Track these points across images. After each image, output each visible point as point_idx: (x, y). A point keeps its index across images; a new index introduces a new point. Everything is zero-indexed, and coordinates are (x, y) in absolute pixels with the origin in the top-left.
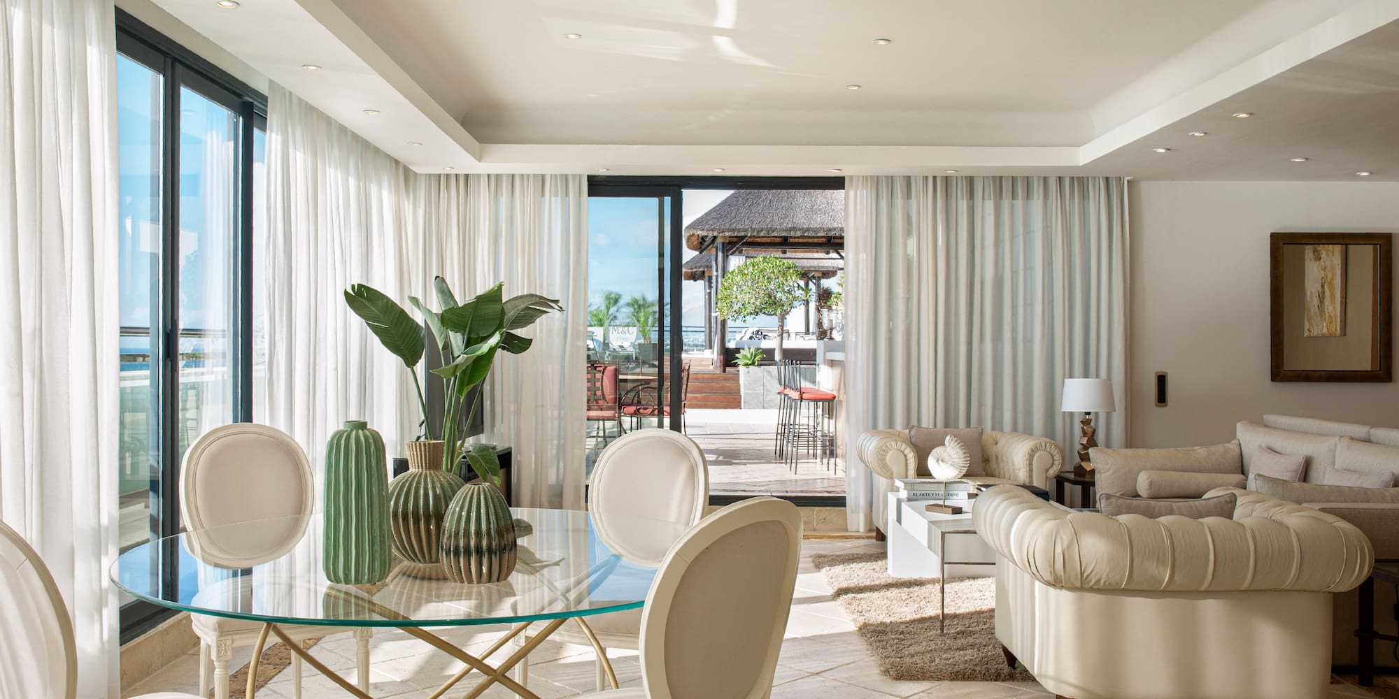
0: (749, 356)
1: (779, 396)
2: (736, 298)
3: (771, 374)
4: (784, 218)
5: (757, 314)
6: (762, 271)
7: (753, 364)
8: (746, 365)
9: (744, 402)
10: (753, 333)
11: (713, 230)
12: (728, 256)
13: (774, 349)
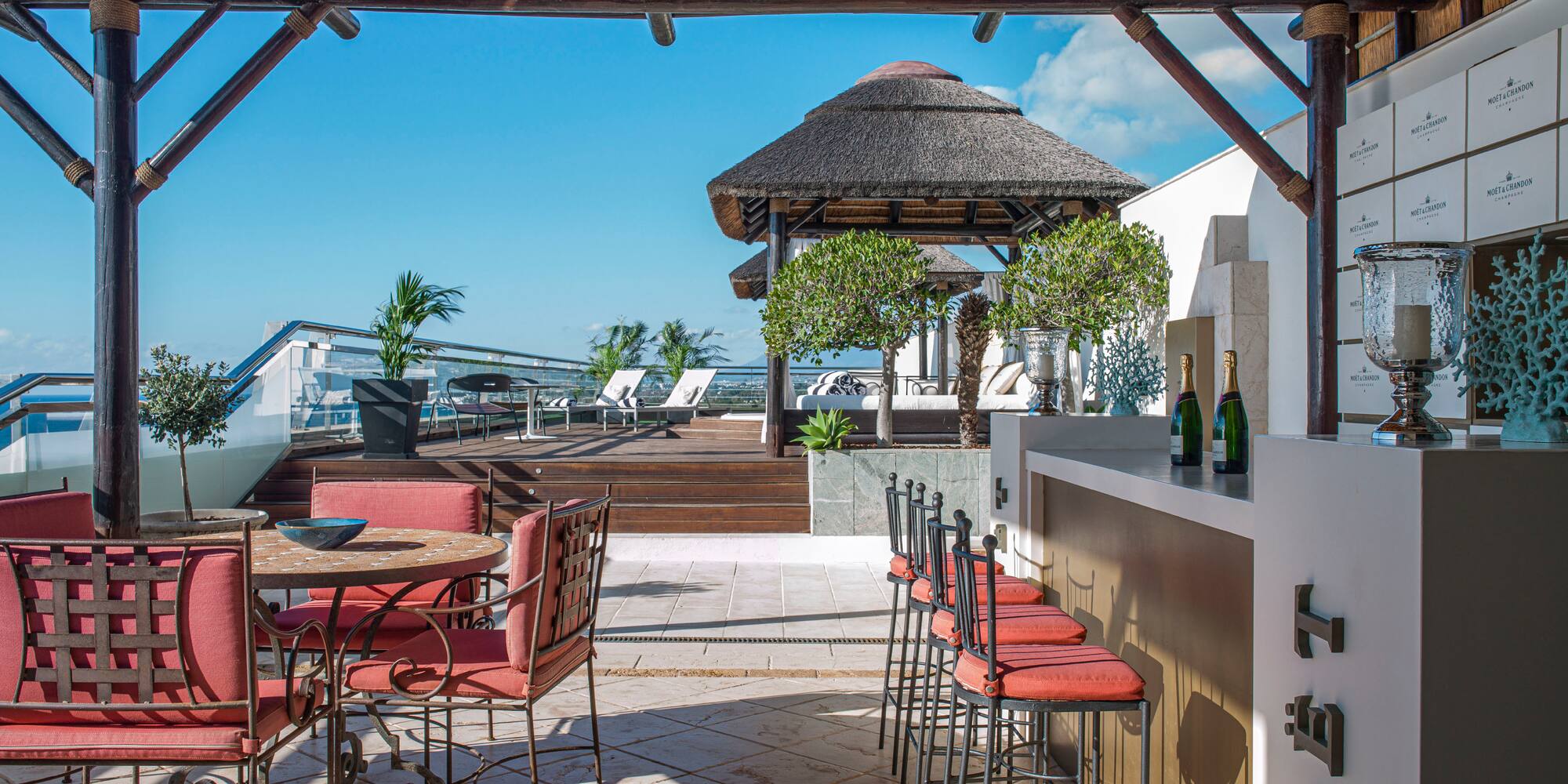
0: (825, 429)
1: (892, 585)
2: (800, 314)
3: (869, 466)
4: (895, 165)
5: (842, 346)
6: (850, 260)
7: (833, 445)
8: (819, 447)
9: (815, 522)
10: (836, 381)
11: (757, 187)
12: (787, 239)
13: (875, 412)
